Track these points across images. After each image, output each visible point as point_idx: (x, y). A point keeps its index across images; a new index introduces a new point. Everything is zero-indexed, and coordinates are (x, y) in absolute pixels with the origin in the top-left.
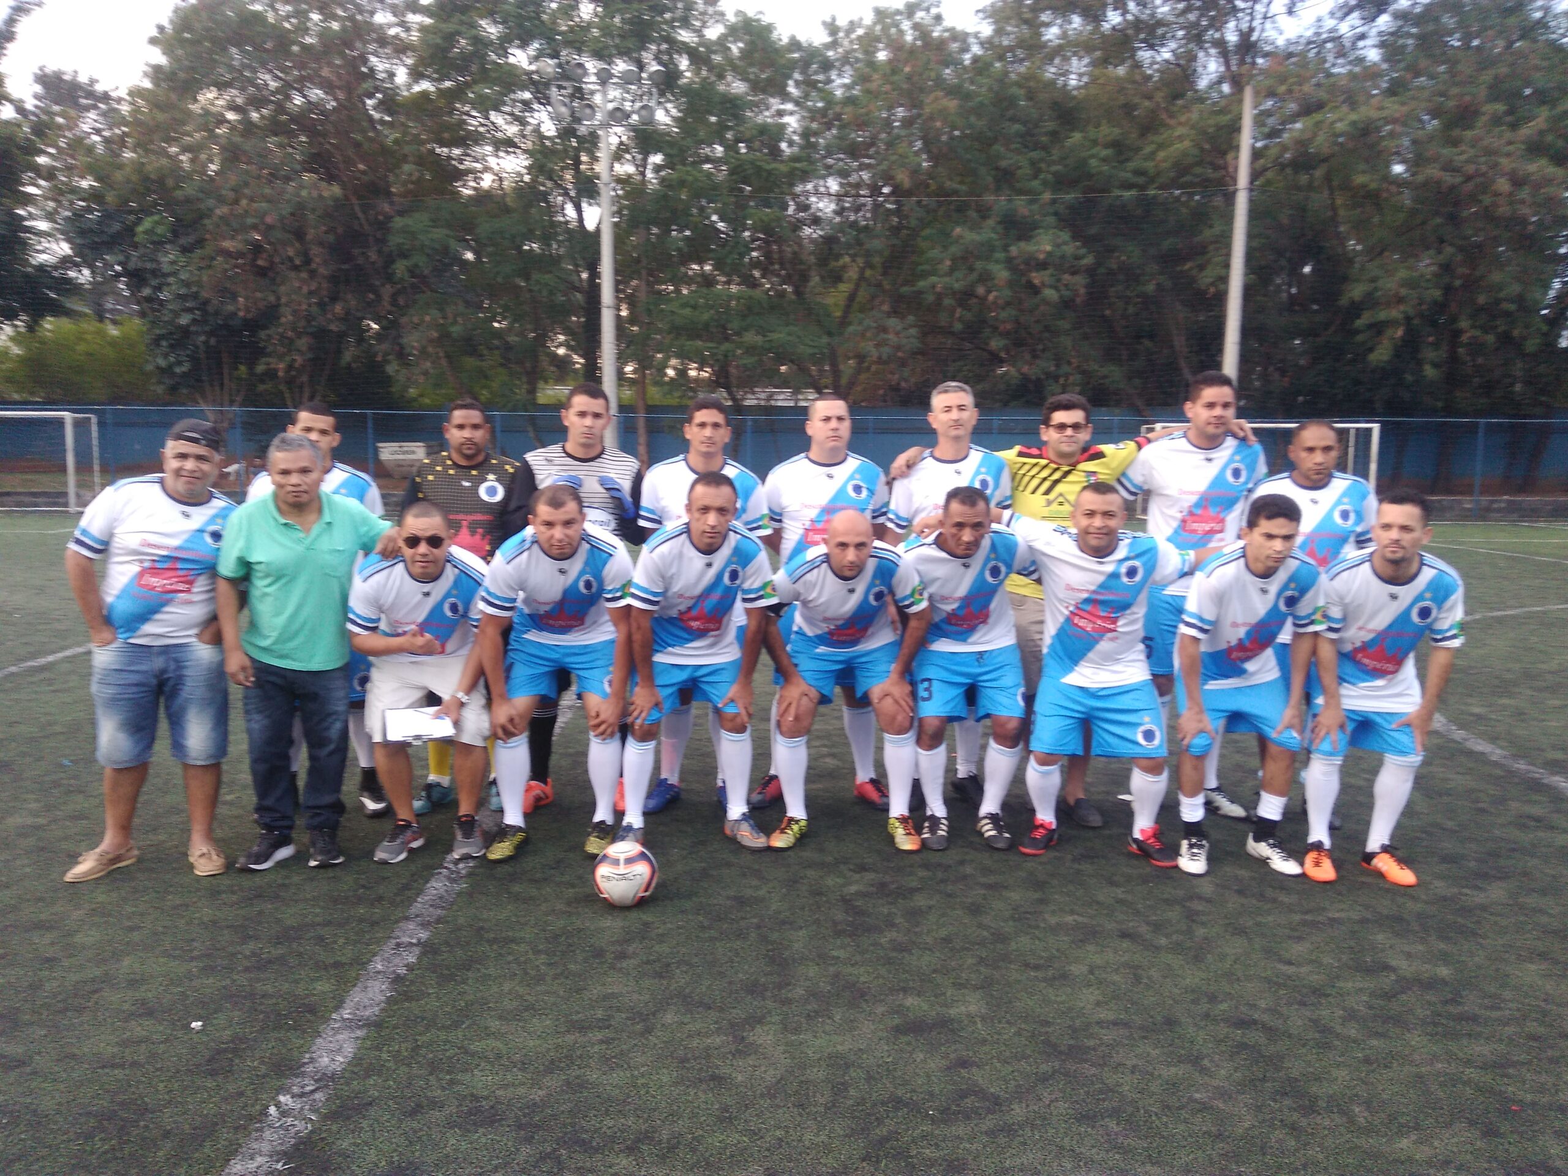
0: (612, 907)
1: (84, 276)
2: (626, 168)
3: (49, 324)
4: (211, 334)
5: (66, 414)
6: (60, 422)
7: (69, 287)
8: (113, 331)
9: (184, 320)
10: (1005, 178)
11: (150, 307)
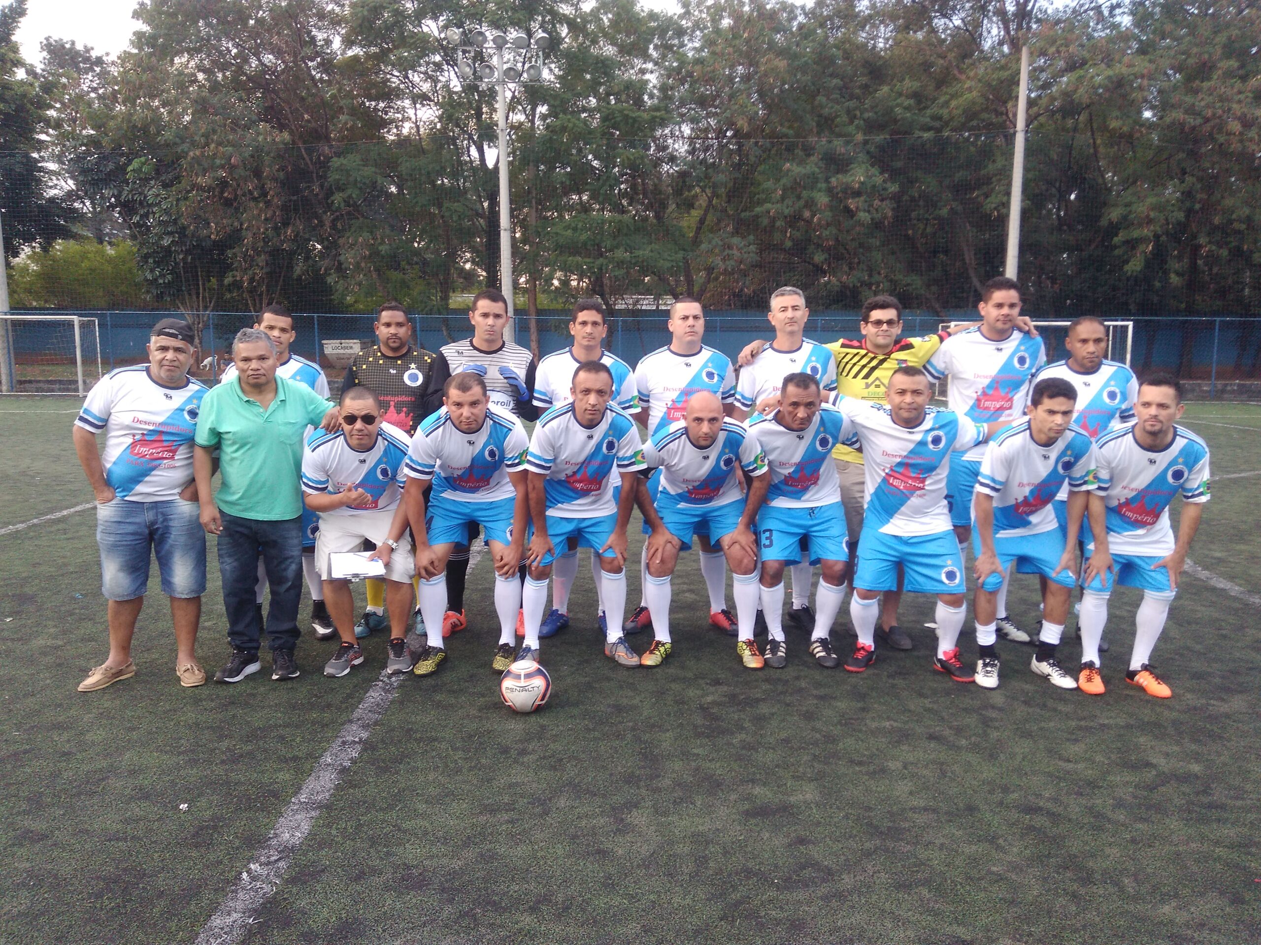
0: (514, 713)
1: (86, 207)
2: (518, 117)
3: (59, 245)
4: (187, 252)
5: (75, 318)
6: (70, 324)
7: (74, 215)
8: (110, 251)
9: (166, 242)
10: (826, 124)
11: (140, 231)
